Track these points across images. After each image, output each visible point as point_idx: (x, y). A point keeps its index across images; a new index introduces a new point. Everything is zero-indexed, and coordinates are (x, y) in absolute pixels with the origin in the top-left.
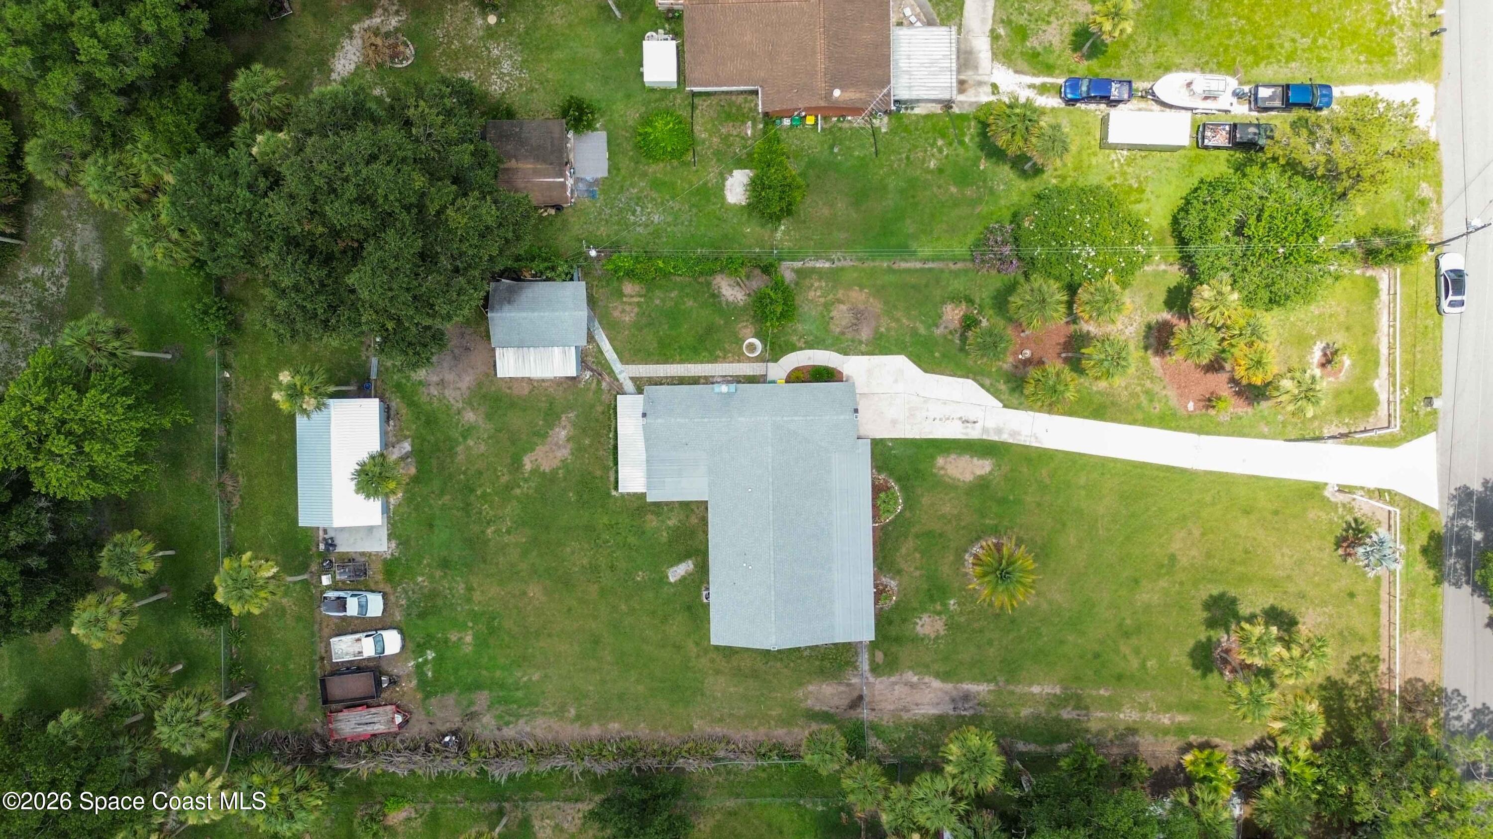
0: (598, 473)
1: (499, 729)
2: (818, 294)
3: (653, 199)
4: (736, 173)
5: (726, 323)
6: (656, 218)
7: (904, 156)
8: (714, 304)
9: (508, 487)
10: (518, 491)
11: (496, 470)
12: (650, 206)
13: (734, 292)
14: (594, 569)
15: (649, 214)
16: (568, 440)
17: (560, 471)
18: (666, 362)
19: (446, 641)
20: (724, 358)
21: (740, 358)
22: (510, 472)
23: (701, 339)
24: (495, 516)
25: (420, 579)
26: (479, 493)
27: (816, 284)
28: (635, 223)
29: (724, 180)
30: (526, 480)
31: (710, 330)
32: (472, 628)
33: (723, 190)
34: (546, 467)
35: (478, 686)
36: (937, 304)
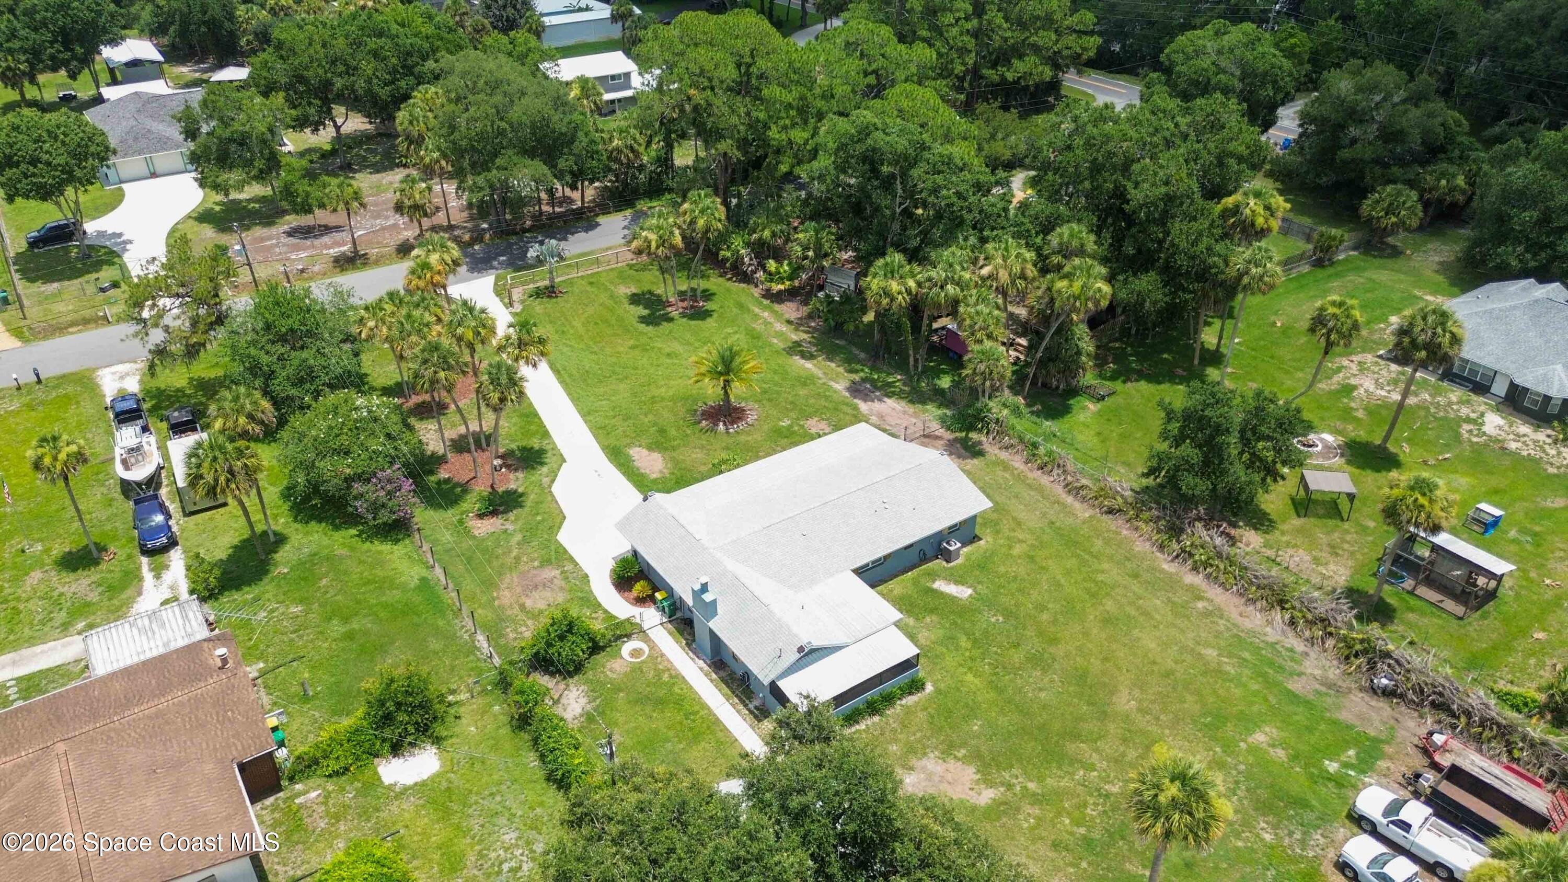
0: (922, 715)
1: (1307, 654)
2: (524, 629)
3: (481, 855)
4: (387, 780)
5: (620, 690)
6: (510, 837)
7: (293, 636)
8: (602, 714)
9: (1036, 799)
10: (1032, 786)
11: (1032, 829)
12: (493, 855)
13: (572, 701)
14: (1036, 660)
15: (506, 850)
16: (912, 769)
17: (960, 755)
18: (717, 721)
19: (1295, 757)
20: (668, 670)
21: (657, 656)
22: (1018, 809)
23: (660, 703)
24: (1091, 795)
25: (1268, 837)
26: (1082, 830)
27: (512, 635)
28: (533, 859)
29: (406, 789)
30: (1010, 787)
31: (641, 700)
32: (1245, 741)
33: (423, 784)
34: (970, 773)
35: (1293, 697)
36: (479, 541)
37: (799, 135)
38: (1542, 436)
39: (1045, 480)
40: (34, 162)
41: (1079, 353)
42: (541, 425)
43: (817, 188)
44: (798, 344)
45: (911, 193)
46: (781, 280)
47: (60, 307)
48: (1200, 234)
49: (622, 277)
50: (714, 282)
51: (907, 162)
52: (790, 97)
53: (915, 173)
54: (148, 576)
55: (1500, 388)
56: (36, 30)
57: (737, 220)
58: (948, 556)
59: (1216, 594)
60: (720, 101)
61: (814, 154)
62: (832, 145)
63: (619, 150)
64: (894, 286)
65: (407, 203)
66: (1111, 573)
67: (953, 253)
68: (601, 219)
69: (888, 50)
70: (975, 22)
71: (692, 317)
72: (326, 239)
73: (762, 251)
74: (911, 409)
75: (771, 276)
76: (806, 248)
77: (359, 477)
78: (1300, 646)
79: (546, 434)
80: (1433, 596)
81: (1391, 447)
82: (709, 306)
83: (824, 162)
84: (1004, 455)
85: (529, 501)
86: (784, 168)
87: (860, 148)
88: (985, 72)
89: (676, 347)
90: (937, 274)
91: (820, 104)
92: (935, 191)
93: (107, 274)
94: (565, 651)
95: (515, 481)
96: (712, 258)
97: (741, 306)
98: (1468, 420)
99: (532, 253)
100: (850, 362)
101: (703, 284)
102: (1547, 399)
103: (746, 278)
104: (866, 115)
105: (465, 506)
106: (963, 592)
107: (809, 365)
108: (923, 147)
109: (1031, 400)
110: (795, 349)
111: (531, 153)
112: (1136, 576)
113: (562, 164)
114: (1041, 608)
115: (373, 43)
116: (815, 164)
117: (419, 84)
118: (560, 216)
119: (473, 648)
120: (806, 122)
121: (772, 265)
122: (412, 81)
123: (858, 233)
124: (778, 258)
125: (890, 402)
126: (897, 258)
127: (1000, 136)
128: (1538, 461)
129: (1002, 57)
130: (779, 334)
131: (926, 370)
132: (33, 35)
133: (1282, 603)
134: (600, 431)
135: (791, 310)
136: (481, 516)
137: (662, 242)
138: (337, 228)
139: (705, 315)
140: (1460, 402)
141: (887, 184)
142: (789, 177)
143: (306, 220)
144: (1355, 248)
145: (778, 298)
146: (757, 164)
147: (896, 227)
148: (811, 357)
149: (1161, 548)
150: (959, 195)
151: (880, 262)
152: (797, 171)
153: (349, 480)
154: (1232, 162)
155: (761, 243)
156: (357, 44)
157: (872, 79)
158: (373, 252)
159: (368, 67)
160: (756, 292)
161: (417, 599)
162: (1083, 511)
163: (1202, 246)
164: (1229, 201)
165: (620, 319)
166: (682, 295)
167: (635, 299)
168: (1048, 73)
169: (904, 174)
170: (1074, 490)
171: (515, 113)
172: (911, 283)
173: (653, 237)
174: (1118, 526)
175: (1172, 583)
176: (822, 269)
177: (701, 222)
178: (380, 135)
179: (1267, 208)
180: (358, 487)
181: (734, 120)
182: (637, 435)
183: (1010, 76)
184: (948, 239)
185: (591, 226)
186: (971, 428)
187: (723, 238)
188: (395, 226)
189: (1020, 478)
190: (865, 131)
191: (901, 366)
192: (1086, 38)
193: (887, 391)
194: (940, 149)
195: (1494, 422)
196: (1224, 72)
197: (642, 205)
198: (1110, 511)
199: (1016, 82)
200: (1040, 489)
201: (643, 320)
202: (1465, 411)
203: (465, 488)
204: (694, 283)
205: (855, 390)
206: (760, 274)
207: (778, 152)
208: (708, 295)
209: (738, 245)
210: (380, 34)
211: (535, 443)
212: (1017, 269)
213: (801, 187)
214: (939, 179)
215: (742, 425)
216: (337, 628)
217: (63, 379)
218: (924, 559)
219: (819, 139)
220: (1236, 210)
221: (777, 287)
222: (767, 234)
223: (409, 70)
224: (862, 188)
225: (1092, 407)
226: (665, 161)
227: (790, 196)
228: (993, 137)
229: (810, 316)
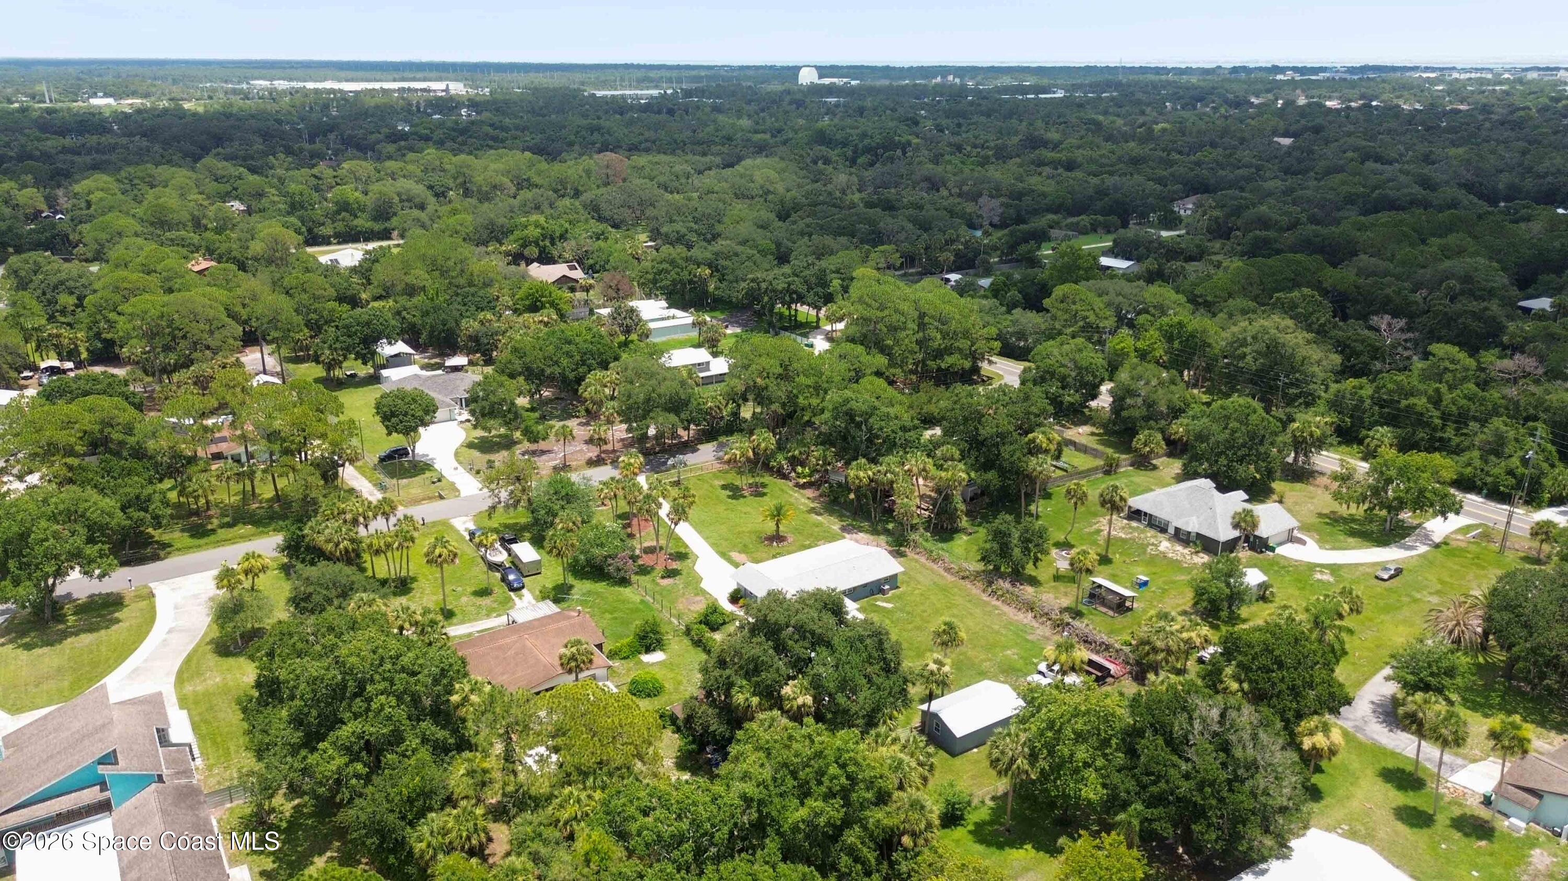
1: (1038, 627)
4: (645, 661)
19: (1021, 658)
29: (654, 664)
32: (1002, 653)
33: (662, 662)
35: (1027, 641)
36: (664, 588)
37: (815, 401)
38: (1186, 551)
39: (935, 567)
40: (406, 414)
41: (956, 510)
42: (684, 543)
43: (824, 429)
44: (813, 508)
45: (870, 430)
46: (805, 477)
47: (413, 491)
48: (1014, 451)
49: (715, 476)
50: (767, 479)
51: (868, 415)
52: (809, 382)
53: (871, 420)
54: (516, 599)
55: (1171, 530)
56: (349, 336)
57: (780, 447)
58: (883, 592)
59: (1006, 608)
60: (772, 384)
61: (822, 411)
62: (830, 407)
63: (711, 408)
64: (862, 474)
65: (596, 436)
66: (959, 600)
67: (890, 460)
68: (699, 447)
69: (862, 359)
70: (921, 334)
71: (756, 496)
72: (544, 457)
73: (794, 462)
74: (872, 537)
75: (799, 476)
76: (818, 460)
77: (610, 556)
78: (1036, 625)
79: (687, 546)
80: (1104, 610)
81: (1110, 556)
82: (765, 490)
83: (827, 415)
84: (916, 557)
85: (684, 573)
86: (806, 418)
87: (844, 408)
88: (929, 363)
89: (748, 509)
90: (883, 468)
91: (825, 385)
92: (881, 429)
93: (428, 474)
94: (713, 618)
95: (675, 565)
96: (767, 468)
97: (782, 490)
98: (1153, 544)
99: (670, 462)
100: (841, 517)
101: (762, 480)
102: (1189, 533)
103: (785, 477)
104: (848, 393)
105: (654, 574)
106: (890, 606)
107: (820, 518)
108: (875, 408)
109: (934, 534)
110: (812, 510)
111: (668, 410)
112: (970, 601)
113: (683, 416)
114: (924, 611)
115: (566, 348)
116: (823, 416)
117: (590, 371)
118: (675, 445)
119: (671, 623)
120: (818, 395)
121: (799, 469)
122: (585, 368)
123: (844, 450)
124: (803, 465)
125: (861, 535)
126: (863, 461)
127: (934, 400)
128: (1180, 562)
129: (939, 354)
130: (804, 504)
131: (880, 520)
132: (349, 340)
133: (1032, 609)
134: (714, 545)
135: (810, 493)
136: (663, 577)
137: (743, 455)
138: (549, 451)
139: (764, 494)
140: (1152, 537)
141: (858, 426)
142: (809, 423)
143: (534, 447)
144: (1132, 465)
145: (803, 486)
146: (791, 415)
147: (863, 447)
148: (821, 514)
149: (984, 591)
150: (893, 431)
151: (854, 463)
152: (813, 419)
153: (606, 557)
154: (1032, 417)
155: (793, 457)
156: (558, 348)
157: (853, 374)
158: (573, 464)
159: (565, 362)
160: (791, 484)
161: (641, 607)
162: (950, 578)
163: (1015, 457)
164: (1030, 436)
165: (718, 497)
166: (751, 486)
167: (724, 487)
168: (967, 364)
169: (866, 421)
170: (948, 570)
171: (662, 390)
172: (870, 473)
173: (738, 452)
174: (967, 584)
175: (987, 604)
176: (827, 471)
177: (763, 445)
178: (557, 398)
179: (1048, 439)
180: (610, 561)
181: (780, 393)
182: (733, 547)
183: (943, 366)
184: (889, 451)
185: (695, 450)
186: (901, 545)
187: (773, 455)
188: (581, 450)
189: (924, 566)
190: (847, 401)
191: (868, 518)
192: (992, 342)
193: (860, 529)
194: (884, 409)
195: (1165, 545)
196: (1065, 366)
197: (723, 439)
198: (963, 578)
199: (947, 369)
200: (932, 570)
201: (729, 497)
202: (1152, 540)
203: (653, 568)
204: (757, 479)
205: (843, 529)
206: (793, 474)
207: (803, 409)
208: (764, 486)
209: (781, 460)
210: (569, 343)
211: (683, 550)
212: (921, 466)
213: (816, 429)
214: (883, 423)
215: (785, 543)
216: (608, 616)
217: (434, 524)
218: (872, 594)
219: (825, 404)
220: (1033, 441)
221: (802, 481)
222: (797, 452)
223: (583, 362)
224: (846, 428)
225: (965, 538)
226: (736, 414)
227: (809, 434)
228: (930, 402)
229: (821, 496)
